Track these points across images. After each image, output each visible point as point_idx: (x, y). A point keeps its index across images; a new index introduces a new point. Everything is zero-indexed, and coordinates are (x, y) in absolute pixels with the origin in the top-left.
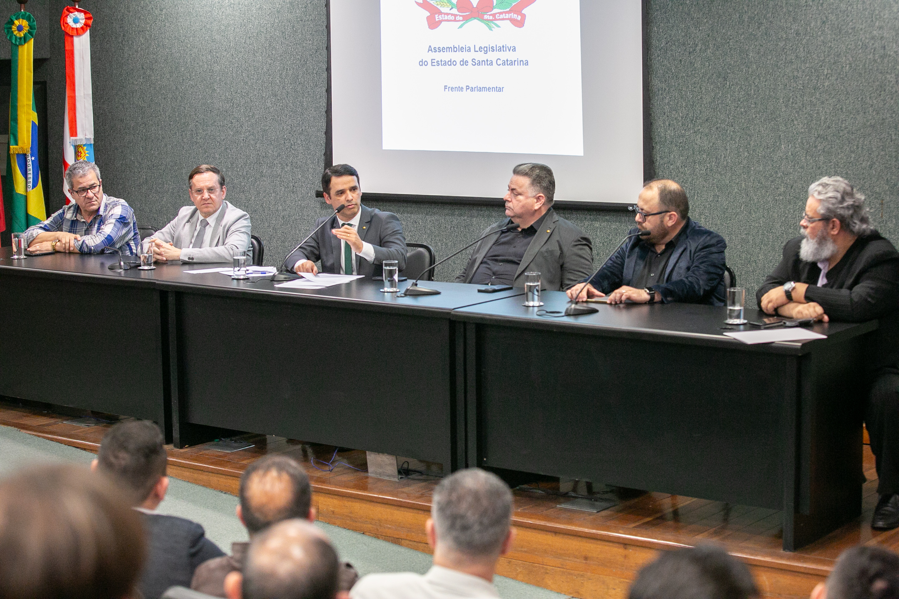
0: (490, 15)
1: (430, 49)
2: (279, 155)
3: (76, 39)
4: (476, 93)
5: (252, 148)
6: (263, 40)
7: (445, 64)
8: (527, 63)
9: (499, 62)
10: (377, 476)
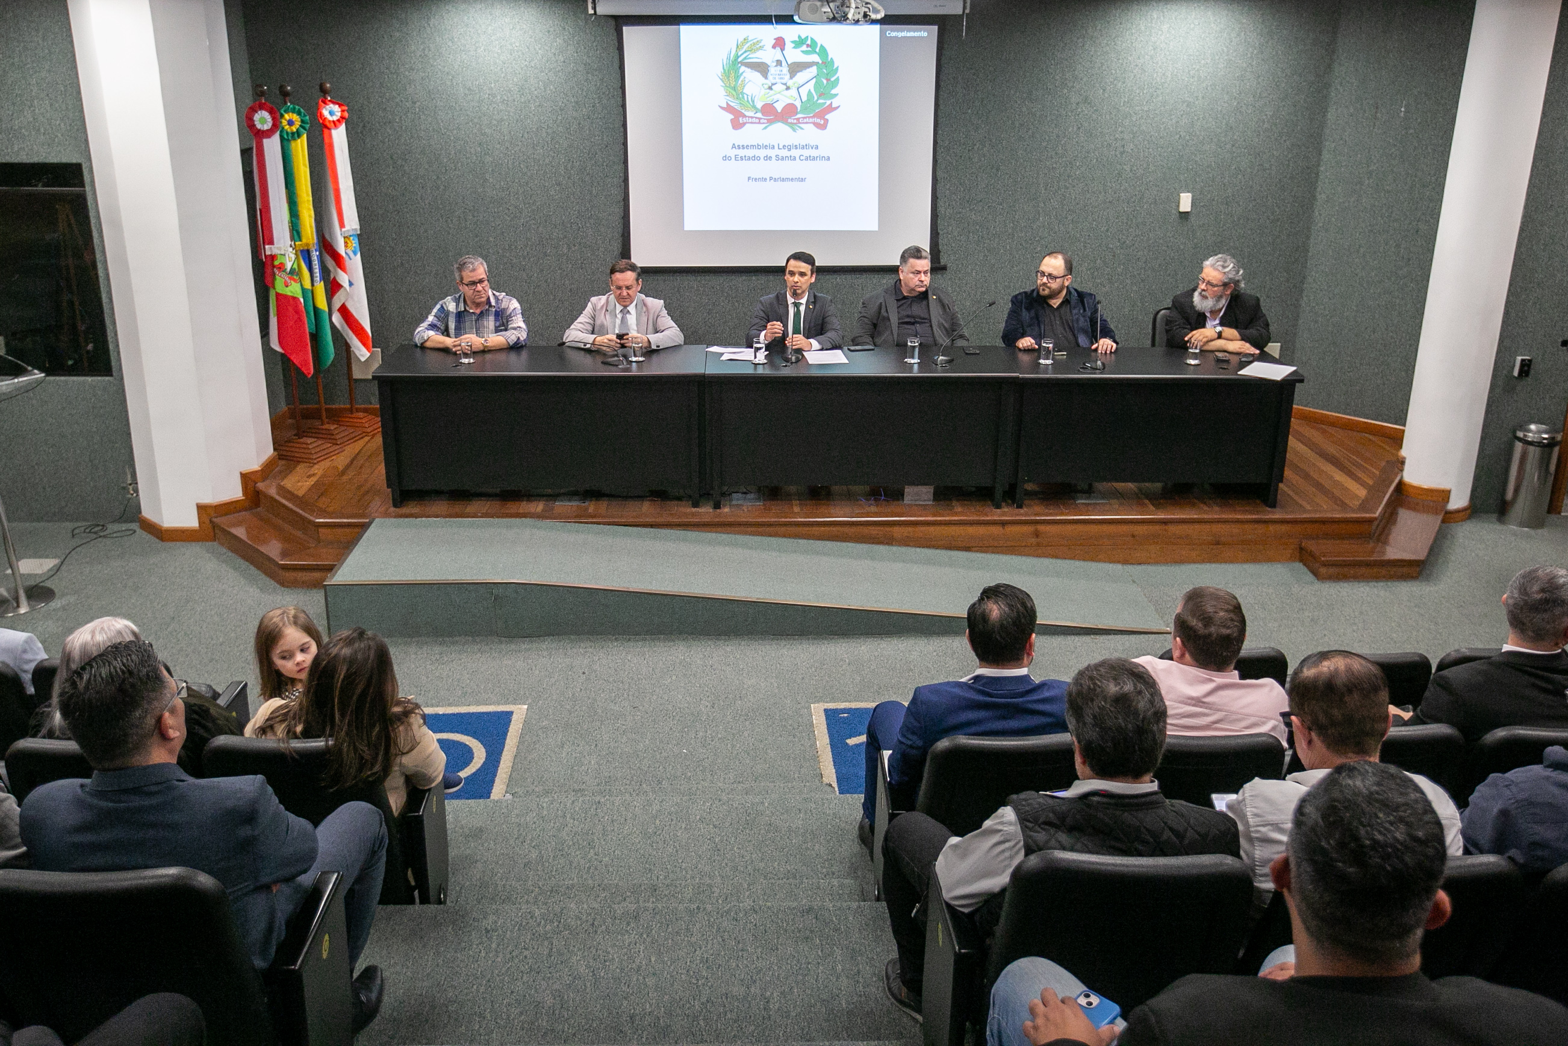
0: (795, 119)
1: (734, 146)
3: (334, 132)
4: (779, 183)
5: (533, 231)
6: (544, 135)
7: (749, 159)
8: (829, 159)
9: (802, 158)
10: (913, 503)
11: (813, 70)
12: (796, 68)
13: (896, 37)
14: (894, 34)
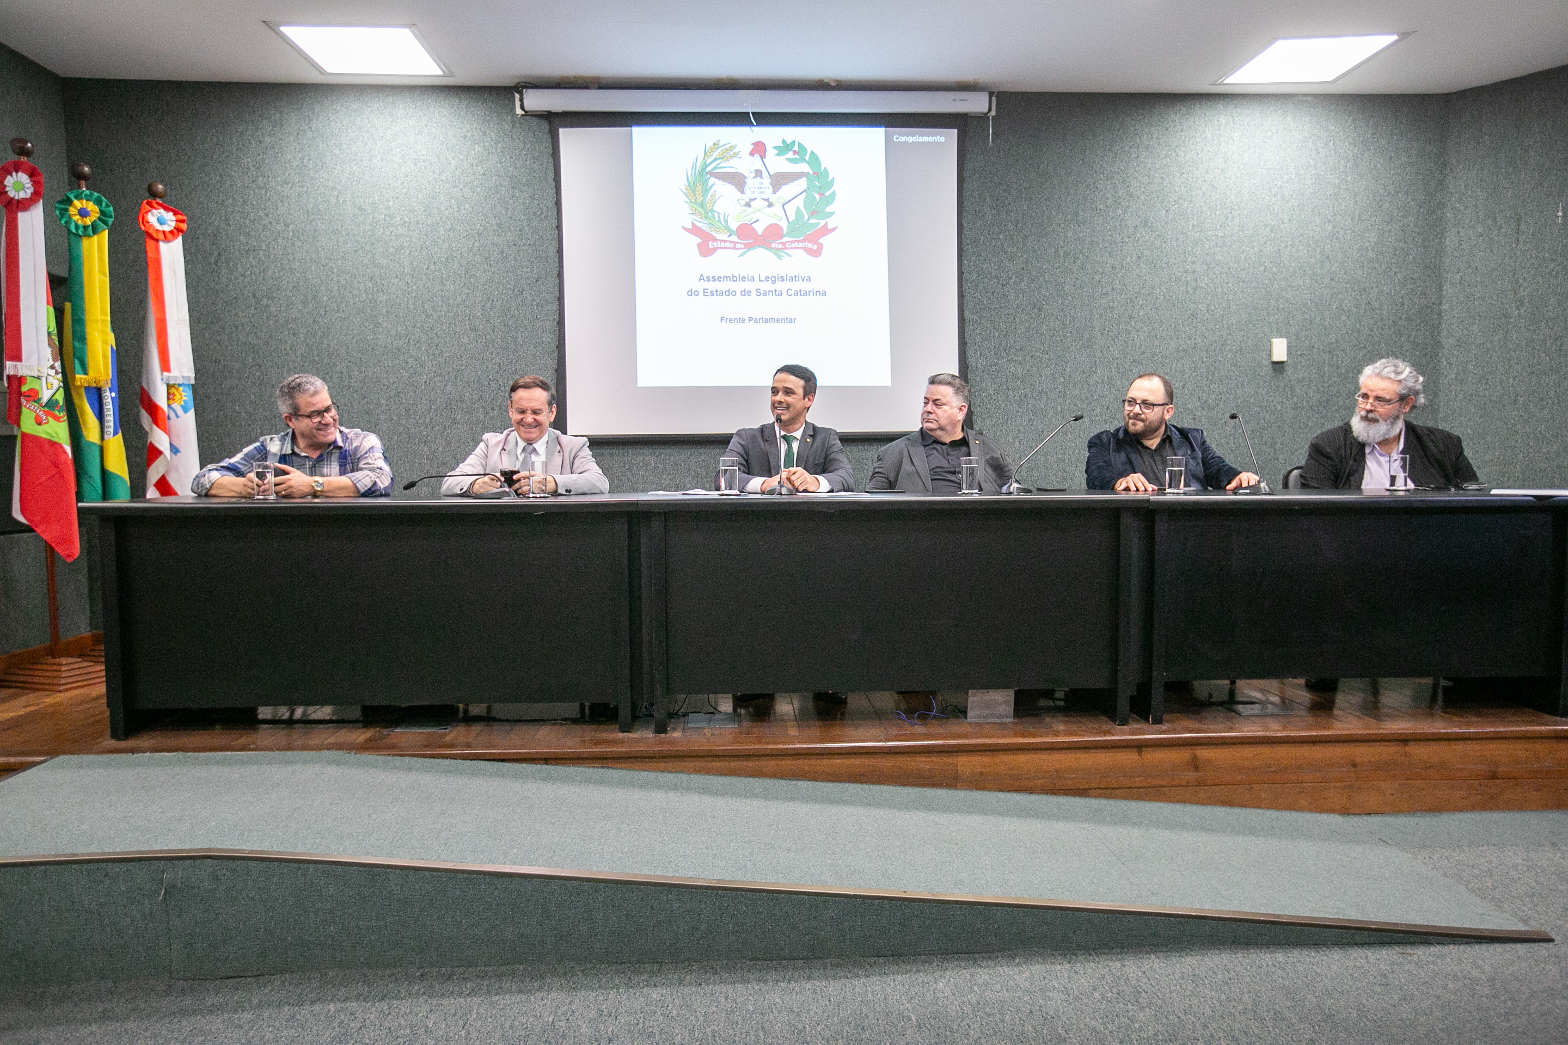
0: (781, 243)
1: (702, 278)
2: (481, 398)
3: (163, 246)
4: (761, 325)
5: (438, 391)
6: (456, 266)
7: (722, 294)
8: (825, 294)
9: (790, 292)
10: (982, 720)
11: (802, 183)
12: (779, 180)
13: (906, 143)
14: (903, 139)
